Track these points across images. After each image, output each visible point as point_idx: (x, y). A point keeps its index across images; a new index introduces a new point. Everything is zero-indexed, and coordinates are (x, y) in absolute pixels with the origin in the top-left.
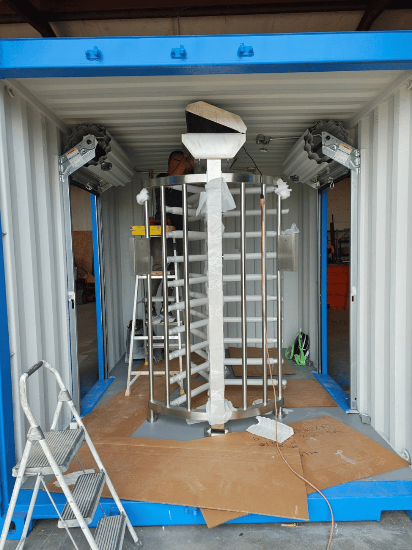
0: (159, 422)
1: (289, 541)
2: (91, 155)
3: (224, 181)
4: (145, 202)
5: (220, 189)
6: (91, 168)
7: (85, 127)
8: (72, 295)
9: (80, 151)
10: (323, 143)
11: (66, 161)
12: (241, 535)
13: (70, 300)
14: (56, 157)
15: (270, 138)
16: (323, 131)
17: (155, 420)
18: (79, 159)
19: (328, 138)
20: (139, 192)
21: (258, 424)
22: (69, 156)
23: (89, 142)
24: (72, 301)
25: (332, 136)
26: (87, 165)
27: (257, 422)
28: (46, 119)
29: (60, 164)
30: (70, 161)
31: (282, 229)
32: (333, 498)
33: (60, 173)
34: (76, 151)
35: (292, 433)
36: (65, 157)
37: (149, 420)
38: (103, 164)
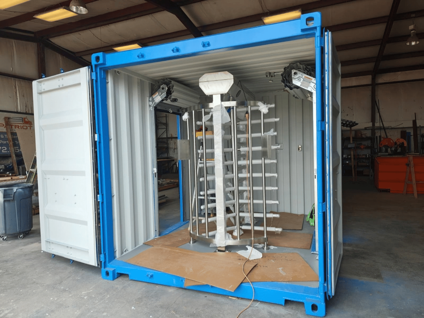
0: (195, 244)
1: (227, 304)
2: (164, 95)
3: (223, 106)
4: (187, 119)
5: (220, 111)
6: (164, 102)
7: (162, 81)
8: (155, 170)
9: (159, 94)
10: (293, 77)
11: (153, 100)
12: (206, 297)
13: (154, 173)
14: (148, 98)
15: (275, 73)
16: (292, 69)
17: (193, 243)
18: (158, 98)
19: (295, 73)
20: (183, 115)
21: (248, 251)
22: (154, 96)
23: (163, 89)
24: (155, 173)
25: (298, 72)
26: (163, 100)
27: (247, 249)
28: (141, 80)
29: (149, 101)
30: (155, 99)
31: (264, 132)
32: (256, 287)
33: (150, 106)
34: (157, 94)
35: (261, 257)
36: (153, 97)
37: (190, 243)
38: (171, 99)
